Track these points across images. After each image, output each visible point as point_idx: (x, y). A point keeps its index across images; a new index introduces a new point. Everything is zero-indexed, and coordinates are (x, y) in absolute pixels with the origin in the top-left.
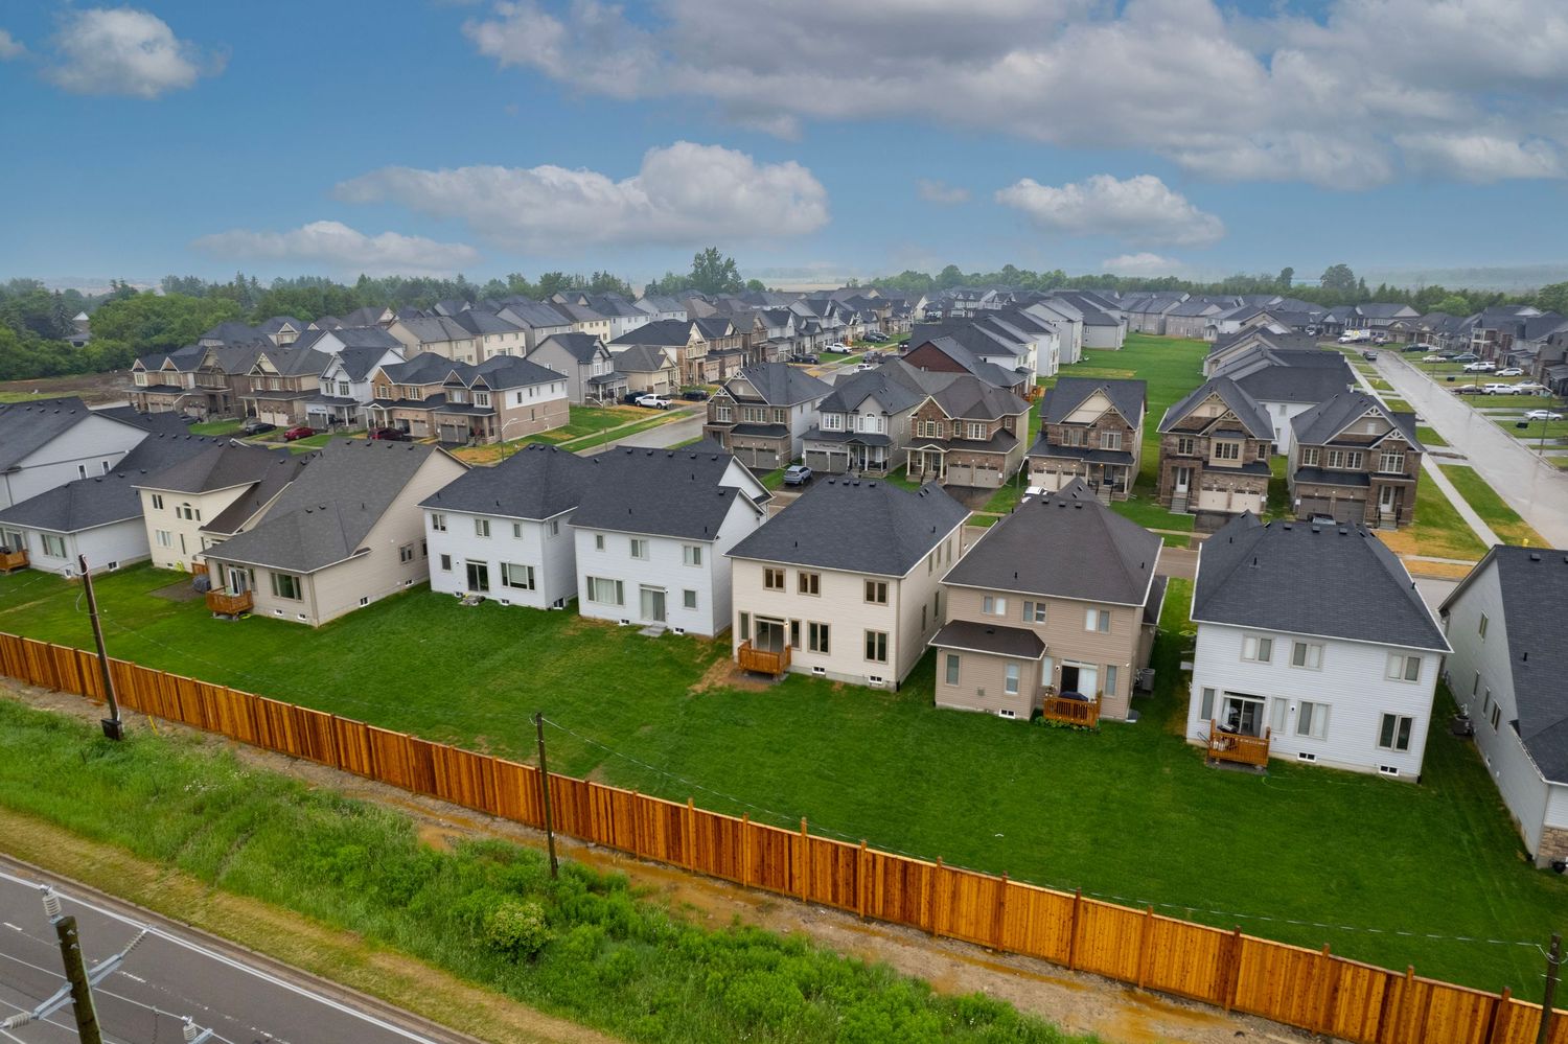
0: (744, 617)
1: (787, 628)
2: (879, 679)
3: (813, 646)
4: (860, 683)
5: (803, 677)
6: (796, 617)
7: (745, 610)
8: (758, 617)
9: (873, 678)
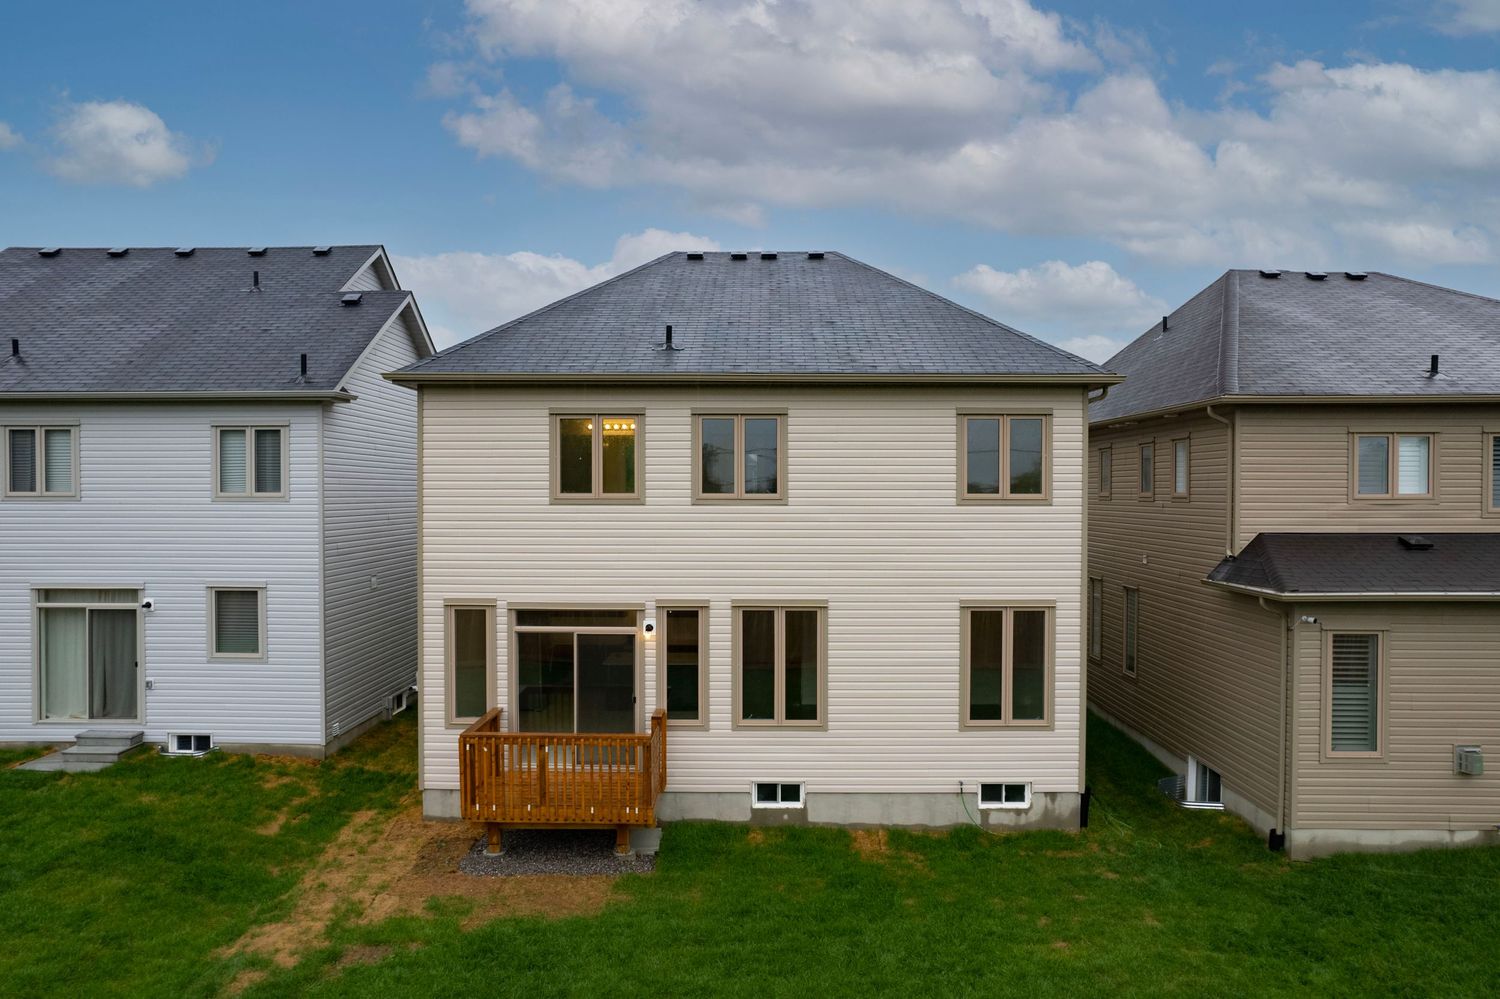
0: (470, 624)
1: (650, 645)
2: (1016, 792)
3: (755, 704)
4: (945, 817)
5: (719, 833)
6: (684, 595)
7: (470, 593)
8: (524, 616)
9: (991, 792)
